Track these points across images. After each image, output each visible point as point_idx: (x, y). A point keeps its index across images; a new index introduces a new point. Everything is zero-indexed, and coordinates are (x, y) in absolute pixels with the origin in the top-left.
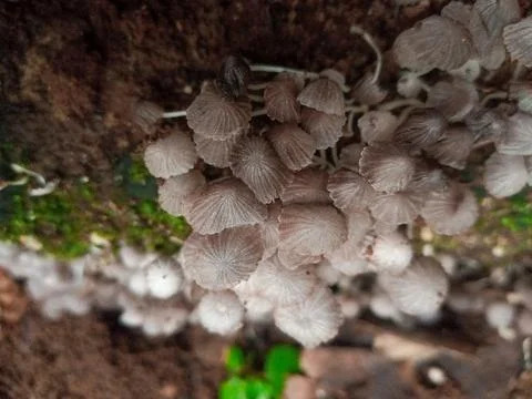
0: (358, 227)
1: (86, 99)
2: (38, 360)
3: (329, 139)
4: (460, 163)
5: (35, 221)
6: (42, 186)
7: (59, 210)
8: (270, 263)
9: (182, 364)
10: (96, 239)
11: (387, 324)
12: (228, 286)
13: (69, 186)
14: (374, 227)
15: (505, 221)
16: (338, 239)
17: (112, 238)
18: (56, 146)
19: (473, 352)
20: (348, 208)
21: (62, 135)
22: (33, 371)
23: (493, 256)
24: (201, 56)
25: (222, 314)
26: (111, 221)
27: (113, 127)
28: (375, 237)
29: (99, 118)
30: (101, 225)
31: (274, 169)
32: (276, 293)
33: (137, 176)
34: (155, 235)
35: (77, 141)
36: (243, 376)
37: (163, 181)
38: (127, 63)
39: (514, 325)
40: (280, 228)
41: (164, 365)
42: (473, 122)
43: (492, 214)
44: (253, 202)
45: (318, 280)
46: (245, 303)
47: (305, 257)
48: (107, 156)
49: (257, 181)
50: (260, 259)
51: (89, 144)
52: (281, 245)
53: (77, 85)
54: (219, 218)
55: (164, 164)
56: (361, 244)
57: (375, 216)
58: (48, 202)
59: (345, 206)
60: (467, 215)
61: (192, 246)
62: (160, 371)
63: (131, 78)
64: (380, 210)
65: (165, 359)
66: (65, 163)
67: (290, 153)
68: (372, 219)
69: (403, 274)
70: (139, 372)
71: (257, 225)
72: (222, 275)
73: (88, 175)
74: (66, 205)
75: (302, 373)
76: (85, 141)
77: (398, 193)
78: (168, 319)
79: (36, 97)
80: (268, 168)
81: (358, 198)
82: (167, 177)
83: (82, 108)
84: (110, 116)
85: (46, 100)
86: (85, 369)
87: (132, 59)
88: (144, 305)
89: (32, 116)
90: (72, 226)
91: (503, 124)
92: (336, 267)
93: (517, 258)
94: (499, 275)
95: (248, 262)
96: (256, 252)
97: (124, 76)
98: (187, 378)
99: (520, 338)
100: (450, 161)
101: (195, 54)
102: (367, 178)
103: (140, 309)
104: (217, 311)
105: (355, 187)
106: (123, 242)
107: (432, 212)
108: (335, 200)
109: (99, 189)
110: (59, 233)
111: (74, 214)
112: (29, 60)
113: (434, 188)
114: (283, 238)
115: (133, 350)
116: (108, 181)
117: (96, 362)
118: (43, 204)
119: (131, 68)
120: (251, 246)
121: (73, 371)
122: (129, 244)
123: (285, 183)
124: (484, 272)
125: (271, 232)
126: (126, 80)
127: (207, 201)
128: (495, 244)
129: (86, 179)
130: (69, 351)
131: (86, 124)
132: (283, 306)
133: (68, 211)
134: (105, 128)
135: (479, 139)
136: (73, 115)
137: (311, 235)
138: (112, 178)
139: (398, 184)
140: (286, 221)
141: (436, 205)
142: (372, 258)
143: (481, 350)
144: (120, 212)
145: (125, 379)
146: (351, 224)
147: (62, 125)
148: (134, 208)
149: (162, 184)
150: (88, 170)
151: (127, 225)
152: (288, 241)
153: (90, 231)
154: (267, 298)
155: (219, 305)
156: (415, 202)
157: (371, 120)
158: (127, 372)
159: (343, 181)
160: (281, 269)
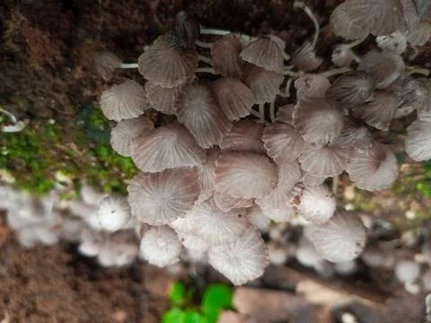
0: (288, 177)
1: (59, 53)
2: (13, 281)
3: (268, 95)
4: (384, 124)
5: (8, 157)
6: (13, 124)
7: (29, 147)
8: (206, 204)
9: (133, 294)
10: (61, 177)
11: (309, 272)
12: (166, 222)
13: (37, 127)
14: (303, 179)
15: (420, 186)
16: (268, 185)
17: (73, 177)
18: (30, 91)
19: (383, 302)
20: (279, 158)
21: (36, 82)
22: (8, 291)
23: (406, 219)
24: (160, 19)
25: (161, 249)
26: (72, 161)
27: (80, 79)
28: (303, 189)
29: (69, 70)
30: (64, 164)
31: (213, 116)
32: (210, 232)
33: (97, 122)
34: (111, 177)
35: (48, 88)
36: (183, 308)
37: (115, 123)
38: (97, 23)
39: (418, 282)
40: (216, 172)
41: (117, 293)
42: (399, 88)
43: (409, 179)
44: (193, 145)
45: (249, 225)
46: (183, 240)
47: (237, 200)
48: (72, 103)
49: (198, 126)
50: (197, 199)
51: (57, 91)
52: (216, 187)
53: (51, 39)
54: (160, 158)
55: (116, 107)
56: (289, 194)
57: (304, 169)
58: (19, 139)
59: (277, 156)
60: (387, 174)
61: (137, 184)
62: (113, 298)
63: (98, 36)
64: (309, 162)
65: (119, 288)
66: (35, 106)
67: (230, 103)
68: (301, 171)
69: (326, 225)
70: (96, 297)
71: (195, 167)
72: (160, 211)
73: (53, 118)
74: (34, 144)
75: (234, 310)
76: (56, 89)
77: (326, 146)
78: (120, 253)
79: (16, 48)
80: (208, 114)
81: (289, 148)
82: (118, 119)
83: (55, 60)
84: (79, 69)
85: (24, 51)
86: (50, 292)
87: (102, 20)
88: (100, 238)
89: (11, 64)
90: (40, 163)
91: (426, 92)
92: (266, 214)
93: (425, 223)
94: (408, 238)
95: (185, 201)
96: (193, 192)
97: (93, 34)
98: (137, 306)
99: (424, 294)
100: (375, 122)
101: (156, 19)
102: (298, 130)
103: (96, 242)
104: (158, 246)
105: (287, 137)
106: (83, 181)
107: (356, 168)
108: (268, 150)
109: (64, 131)
110: (29, 169)
111: (41, 152)
112: (13, 17)
113: (359, 144)
114: (218, 180)
115: (92, 279)
116: (71, 124)
117: (60, 286)
118: (14, 141)
119: (99, 28)
120: (189, 186)
121: (42, 293)
122: (88, 184)
123: (223, 131)
124: (396, 233)
125: (208, 174)
126: (94, 38)
127: (151, 141)
128: (408, 208)
129: (52, 122)
130: (39, 276)
131: (57, 74)
132: (216, 244)
133: (36, 150)
134: (73, 79)
135: (402, 105)
136: (46, 65)
137: (243, 179)
138: (75, 122)
139: (327, 137)
140: (222, 165)
141: (360, 162)
142: (299, 207)
143: (389, 301)
144: (80, 154)
145: (83, 303)
146: (281, 174)
147: (36, 73)
148: (93, 150)
149: (114, 127)
150: (55, 115)
151: (87, 166)
152: (222, 184)
153: (55, 170)
154: (202, 236)
155: (159, 240)
156: (341, 158)
157: (306, 81)
158: (85, 297)
159: (276, 132)
160: (215, 211)
